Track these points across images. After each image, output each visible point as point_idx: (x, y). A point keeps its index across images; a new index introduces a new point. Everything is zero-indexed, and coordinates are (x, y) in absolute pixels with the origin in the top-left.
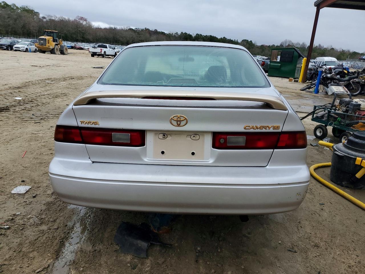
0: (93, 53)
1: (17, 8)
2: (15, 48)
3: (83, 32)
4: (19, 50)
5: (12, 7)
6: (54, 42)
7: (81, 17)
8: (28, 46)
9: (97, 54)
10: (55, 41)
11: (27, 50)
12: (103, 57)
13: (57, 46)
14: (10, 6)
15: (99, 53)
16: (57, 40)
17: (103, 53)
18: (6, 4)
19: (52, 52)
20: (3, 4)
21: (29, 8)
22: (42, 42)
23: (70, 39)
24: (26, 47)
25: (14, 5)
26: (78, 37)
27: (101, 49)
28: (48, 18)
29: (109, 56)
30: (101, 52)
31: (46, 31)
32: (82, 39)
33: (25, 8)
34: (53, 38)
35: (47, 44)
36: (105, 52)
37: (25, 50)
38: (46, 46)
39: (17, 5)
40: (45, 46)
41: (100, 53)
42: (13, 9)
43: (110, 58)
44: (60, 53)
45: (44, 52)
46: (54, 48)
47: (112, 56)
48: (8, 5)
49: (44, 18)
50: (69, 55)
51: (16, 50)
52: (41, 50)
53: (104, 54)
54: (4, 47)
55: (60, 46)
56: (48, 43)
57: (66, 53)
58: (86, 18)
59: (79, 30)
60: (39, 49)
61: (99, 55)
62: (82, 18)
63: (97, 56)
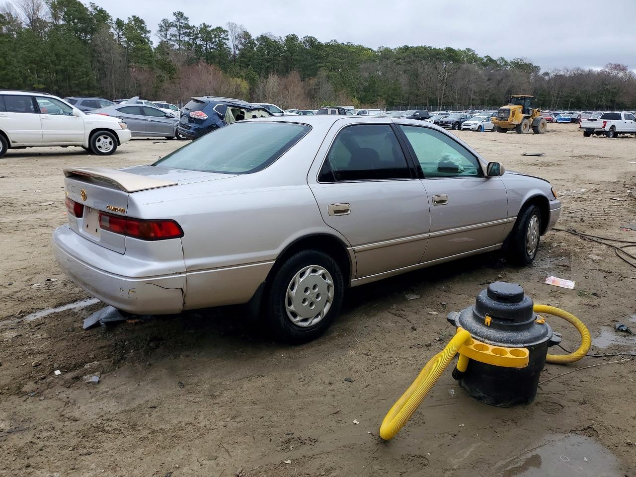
0: (587, 129)
1: (506, 63)
2: (464, 125)
3: (614, 90)
4: (469, 129)
5: (498, 62)
6: (523, 113)
7: (615, 65)
8: (483, 122)
9: (595, 130)
10: (526, 112)
11: (480, 129)
12: (608, 136)
13: (526, 121)
14: (495, 61)
15: (600, 130)
16: (528, 110)
17: (607, 128)
18: (490, 60)
19: (518, 129)
20: (485, 60)
21: (523, 62)
22: (503, 114)
23: (586, 106)
24: (480, 123)
25: (503, 59)
26: (601, 101)
27: (604, 122)
28: (552, 75)
29: (626, 135)
30: (604, 127)
31: (513, 97)
32: (609, 104)
33: (517, 63)
34: (523, 107)
35: (510, 118)
36: (613, 127)
37: (477, 129)
38: (508, 122)
39: (506, 60)
40: (506, 121)
41: (602, 130)
42: (498, 65)
43: (627, 137)
44: (532, 131)
45: (504, 130)
46: (521, 123)
47: (632, 135)
48: (493, 60)
49: (547, 74)
50: (547, 134)
51: (465, 129)
52: (500, 127)
53: (609, 131)
54: (449, 124)
55: (534, 119)
56: (513, 115)
57: (541, 131)
58: (625, 65)
59: (607, 89)
60: (497, 125)
61: (599, 133)
62: (617, 67)
63: (595, 135)
